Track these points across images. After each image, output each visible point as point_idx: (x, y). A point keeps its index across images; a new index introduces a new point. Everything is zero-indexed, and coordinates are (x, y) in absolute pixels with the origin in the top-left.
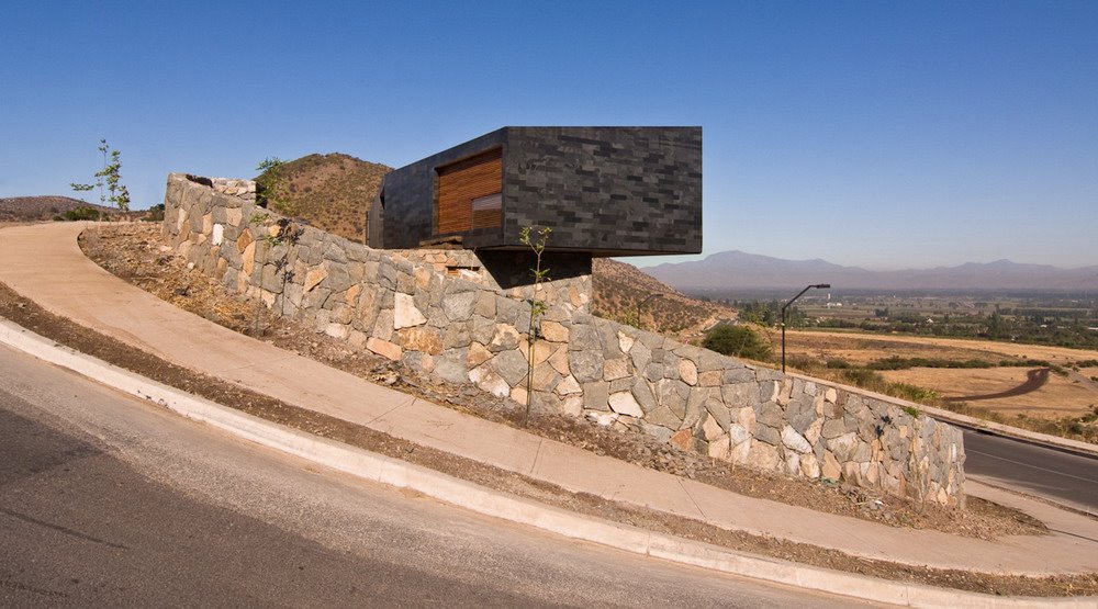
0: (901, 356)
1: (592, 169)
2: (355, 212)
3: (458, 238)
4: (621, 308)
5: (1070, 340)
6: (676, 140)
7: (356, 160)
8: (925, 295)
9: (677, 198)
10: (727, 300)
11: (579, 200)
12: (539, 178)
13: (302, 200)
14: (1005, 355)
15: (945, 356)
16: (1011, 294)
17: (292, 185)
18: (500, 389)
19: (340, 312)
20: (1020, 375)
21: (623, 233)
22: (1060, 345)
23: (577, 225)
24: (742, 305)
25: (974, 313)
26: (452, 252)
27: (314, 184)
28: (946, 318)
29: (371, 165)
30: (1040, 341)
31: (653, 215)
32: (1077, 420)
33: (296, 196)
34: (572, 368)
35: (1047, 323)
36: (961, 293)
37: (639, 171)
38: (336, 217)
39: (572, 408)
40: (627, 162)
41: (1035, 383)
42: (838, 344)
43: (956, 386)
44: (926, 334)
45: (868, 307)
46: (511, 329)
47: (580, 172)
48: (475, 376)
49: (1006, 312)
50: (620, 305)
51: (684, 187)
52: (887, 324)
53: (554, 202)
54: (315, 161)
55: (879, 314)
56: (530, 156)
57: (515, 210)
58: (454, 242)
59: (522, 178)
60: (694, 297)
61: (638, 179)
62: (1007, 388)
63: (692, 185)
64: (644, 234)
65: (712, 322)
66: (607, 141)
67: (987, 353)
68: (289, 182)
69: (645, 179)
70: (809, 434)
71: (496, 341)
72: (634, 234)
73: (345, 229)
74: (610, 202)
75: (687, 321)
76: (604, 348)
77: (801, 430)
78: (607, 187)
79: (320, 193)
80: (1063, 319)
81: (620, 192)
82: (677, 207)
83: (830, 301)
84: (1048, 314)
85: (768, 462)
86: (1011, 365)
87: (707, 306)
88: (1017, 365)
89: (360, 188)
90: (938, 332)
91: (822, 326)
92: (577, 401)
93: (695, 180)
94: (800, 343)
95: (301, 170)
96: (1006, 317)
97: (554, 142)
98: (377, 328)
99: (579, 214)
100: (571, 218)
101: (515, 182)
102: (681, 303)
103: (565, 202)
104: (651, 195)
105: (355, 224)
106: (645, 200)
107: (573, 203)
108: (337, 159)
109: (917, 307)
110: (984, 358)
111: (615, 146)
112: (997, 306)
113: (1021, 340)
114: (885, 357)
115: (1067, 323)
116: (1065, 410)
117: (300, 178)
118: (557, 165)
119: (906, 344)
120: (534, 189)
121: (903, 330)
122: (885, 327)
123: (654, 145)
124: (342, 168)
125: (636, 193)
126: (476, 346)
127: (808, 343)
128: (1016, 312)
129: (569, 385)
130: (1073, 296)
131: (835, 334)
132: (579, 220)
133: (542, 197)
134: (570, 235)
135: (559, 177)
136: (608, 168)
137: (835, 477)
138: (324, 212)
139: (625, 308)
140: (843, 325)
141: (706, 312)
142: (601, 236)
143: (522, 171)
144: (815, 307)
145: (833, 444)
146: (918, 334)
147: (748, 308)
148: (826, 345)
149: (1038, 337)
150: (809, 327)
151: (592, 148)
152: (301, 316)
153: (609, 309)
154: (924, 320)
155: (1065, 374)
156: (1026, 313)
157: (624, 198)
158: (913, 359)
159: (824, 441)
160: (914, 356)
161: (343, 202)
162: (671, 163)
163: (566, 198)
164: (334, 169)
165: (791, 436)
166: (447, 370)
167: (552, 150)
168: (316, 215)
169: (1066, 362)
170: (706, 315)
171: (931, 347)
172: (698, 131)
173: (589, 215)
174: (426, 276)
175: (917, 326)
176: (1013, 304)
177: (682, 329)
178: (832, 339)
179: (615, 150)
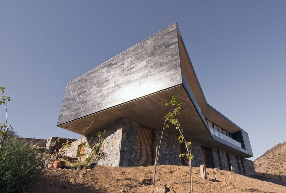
13: (279, 157)
17: (274, 154)
27: (281, 152)
33: (276, 157)
95: (276, 149)
117: (276, 151)
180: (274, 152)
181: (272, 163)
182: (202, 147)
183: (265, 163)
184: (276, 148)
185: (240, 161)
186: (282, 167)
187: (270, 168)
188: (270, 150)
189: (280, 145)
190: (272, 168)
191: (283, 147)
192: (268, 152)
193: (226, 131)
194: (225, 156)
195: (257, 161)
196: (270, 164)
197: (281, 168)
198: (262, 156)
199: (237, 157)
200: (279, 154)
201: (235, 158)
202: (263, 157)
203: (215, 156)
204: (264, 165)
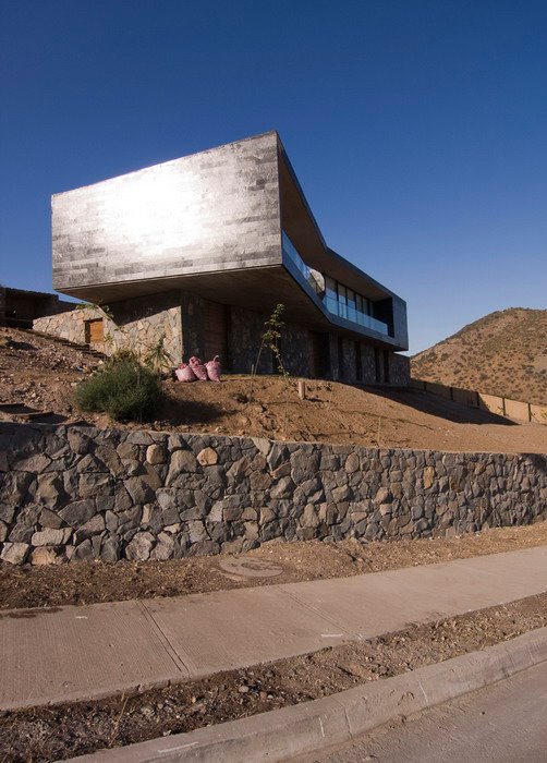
7: (526, 310)
13: (487, 343)
17: (479, 334)
27: (495, 332)
33: (482, 341)
38: (512, 351)
79: (500, 337)
95: (485, 323)
108: (511, 312)
117: (485, 329)
124: (516, 317)
138: (503, 349)
161: (517, 340)
164: (509, 319)
180: (481, 331)
181: (471, 354)
182: (310, 331)
183: (456, 352)
184: (486, 321)
185: (381, 357)
186: (490, 365)
187: (466, 364)
188: (473, 325)
189: (496, 316)
190: (469, 365)
191: (501, 320)
192: (468, 328)
193: (362, 296)
194: (352, 348)
195: (440, 347)
196: (466, 356)
197: (487, 368)
198: (452, 337)
199: (376, 350)
200: (490, 336)
201: (372, 352)
202: (455, 340)
203: (333, 350)
204: (454, 358)
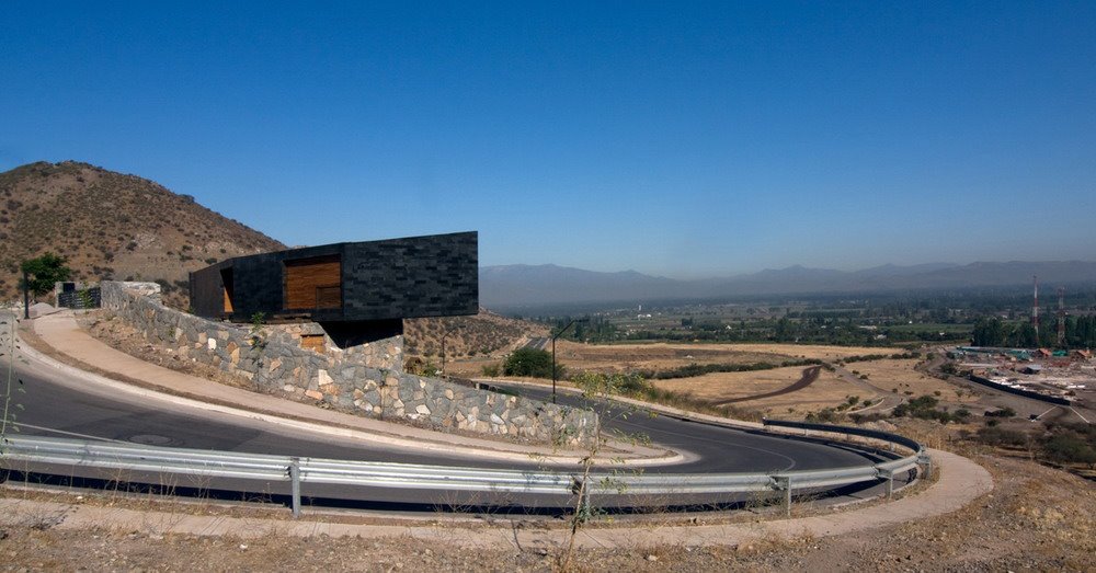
0: (699, 364)
1: (403, 264)
2: (102, 234)
3: (308, 315)
4: (429, 332)
5: (842, 339)
6: (459, 242)
7: (99, 170)
8: (725, 302)
9: (460, 278)
10: (540, 318)
11: (394, 287)
12: (366, 275)
14: (787, 356)
15: (737, 361)
16: (801, 298)
18: (369, 408)
19: (290, 380)
20: (796, 374)
21: (424, 306)
22: (834, 344)
23: (393, 303)
24: (555, 322)
25: (768, 318)
26: (305, 325)
28: (743, 324)
29: (120, 176)
30: (820, 341)
31: (444, 292)
32: (833, 410)
34: (400, 397)
35: (828, 324)
36: (758, 300)
37: (433, 263)
38: (75, 240)
39: (400, 413)
40: (426, 257)
41: (808, 379)
42: (644, 356)
43: (742, 388)
44: (723, 341)
45: (677, 317)
46: (373, 382)
47: (394, 268)
48: (357, 403)
49: (794, 315)
50: (427, 330)
51: (466, 270)
52: (691, 333)
53: (377, 290)
54: (42, 171)
55: (685, 323)
56: (360, 261)
57: (351, 298)
58: (305, 318)
59: (355, 275)
60: (507, 316)
61: (434, 269)
62: (785, 386)
63: (471, 268)
64: (438, 305)
65: (523, 341)
66: (411, 246)
67: (772, 355)
68: (7, 198)
69: (439, 268)
70: (503, 416)
71: (366, 388)
72: (431, 305)
73: (89, 256)
74: (415, 286)
75: (498, 341)
76: (414, 388)
77: (499, 415)
78: (412, 276)
79: (51, 211)
80: (840, 320)
81: (420, 279)
82: (461, 285)
83: (642, 312)
84: (828, 315)
85: (484, 428)
86: (792, 364)
87: (519, 325)
88: (796, 365)
89: (106, 204)
90: (734, 339)
91: (631, 339)
92: (402, 410)
93: (473, 265)
94: (610, 357)
96: (794, 320)
97: (376, 249)
98: (310, 386)
99: (394, 296)
100: (389, 299)
101: (351, 279)
102: (492, 323)
103: (384, 289)
104: (443, 278)
105: (103, 249)
106: (439, 282)
107: (389, 289)
108: (72, 168)
109: (719, 314)
110: (769, 361)
111: (417, 248)
112: (788, 310)
113: (804, 341)
114: (684, 366)
115: (843, 323)
116: (826, 402)
118: (379, 265)
119: (704, 352)
120: (364, 283)
121: (704, 338)
122: (688, 336)
123: (444, 245)
124: (80, 180)
125: (432, 278)
126: (357, 390)
127: (616, 357)
128: (803, 315)
129: (399, 403)
130: (852, 298)
131: (642, 346)
132: (394, 300)
133: (368, 287)
134: (388, 311)
135: (380, 273)
136: (413, 263)
137: (515, 433)
138: (59, 235)
139: (433, 332)
140: (650, 337)
141: (518, 331)
142: (409, 309)
143: (355, 271)
144: (626, 319)
145: (514, 420)
146: (717, 341)
147: (560, 324)
148: (633, 357)
149: (817, 337)
150: (619, 340)
151: (401, 251)
152: (269, 383)
153: (416, 334)
154: (724, 327)
155: (833, 370)
156: (810, 315)
157: (424, 282)
158: (709, 366)
159: (510, 419)
160: (709, 363)
161: (84, 222)
162: (456, 255)
163: (385, 286)
164: (68, 181)
165: (494, 418)
166: (344, 402)
167: (374, 255)
168: (47, 239)
169: (835, 360)
170: (518, 334)
171: (725, 353)
172: (475, 234)
173: (401, 296)
174: (333, 362)
175: (716, 334)
176: (801, 308)
177: (493, 350)
178: (639, 350)
179: (417, 251)
